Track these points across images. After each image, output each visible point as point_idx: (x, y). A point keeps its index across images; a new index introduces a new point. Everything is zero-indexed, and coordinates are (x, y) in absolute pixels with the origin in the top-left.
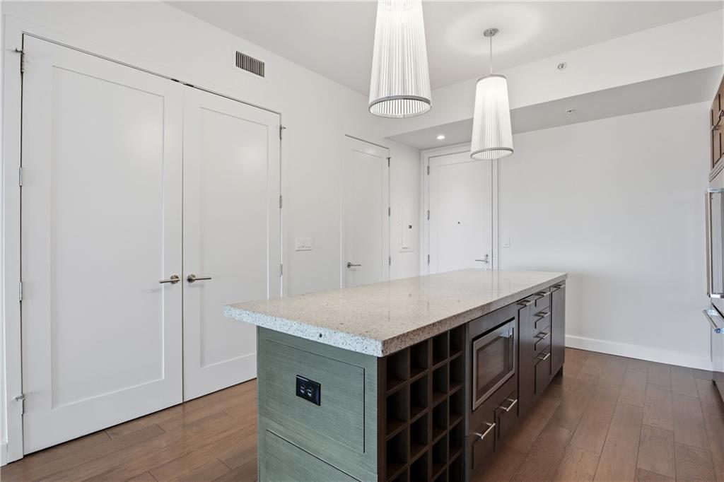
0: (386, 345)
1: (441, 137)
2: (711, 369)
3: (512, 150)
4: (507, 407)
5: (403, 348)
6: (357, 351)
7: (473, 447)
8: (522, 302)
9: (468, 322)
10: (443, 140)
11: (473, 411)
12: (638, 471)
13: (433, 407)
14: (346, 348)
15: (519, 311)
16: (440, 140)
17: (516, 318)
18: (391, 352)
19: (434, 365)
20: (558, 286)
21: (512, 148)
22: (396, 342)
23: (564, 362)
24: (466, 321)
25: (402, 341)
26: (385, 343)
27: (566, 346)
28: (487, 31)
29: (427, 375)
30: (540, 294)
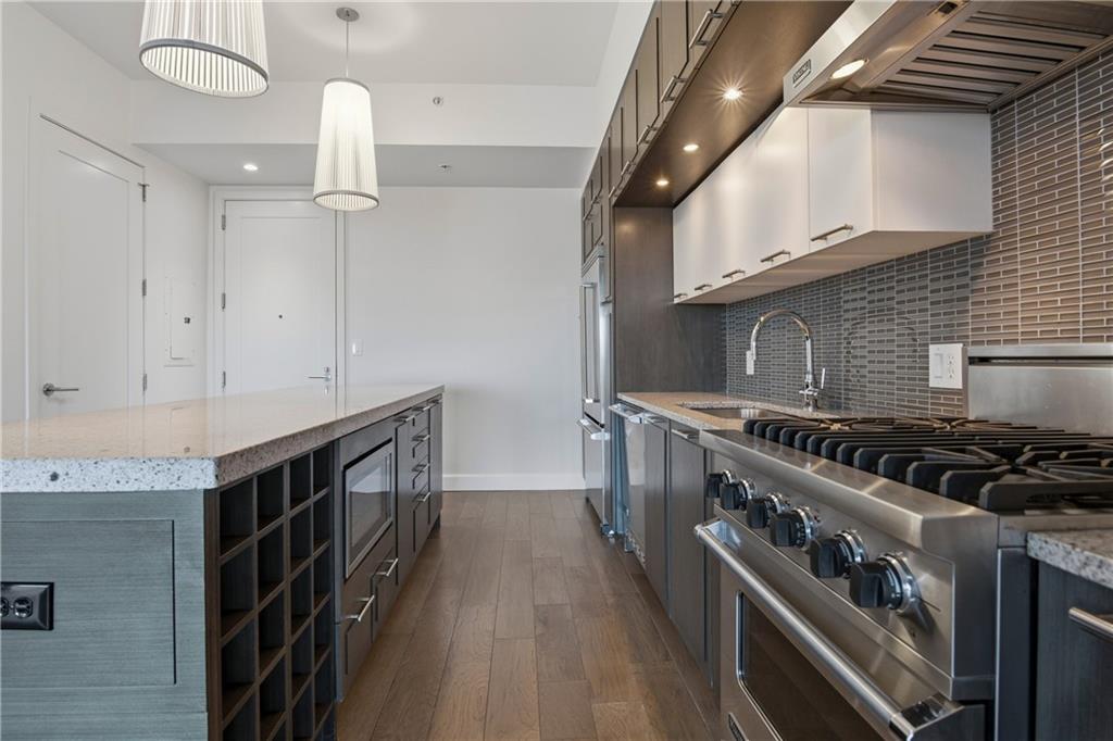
0: (223, 466)
1: (251, 167)
2: (584, 488)
3: (377, 200)
4: (387, 570)
5: (250, 473)
6: (157, 488)
7: (346, 637)
8: (400, 418)
9: (338, 439)
10: (254, 172)
11: (346, 580)
12: (536, 608)
13: (290, 580)
14: (127, 488)
15: (396, 430)
16: (246, 171)
17: (394, 440)
18: (232, 479)
19: (292, 508)
20: (435, 401)
21: (377, 196)
22: (238, 461)
23: (441, 507)
24: (337, 437)
25: (248, 461)
26: (220, 462)
27: (444, 489)
28: (343, 9)
29: (282, 525)
30: (418, 409)
